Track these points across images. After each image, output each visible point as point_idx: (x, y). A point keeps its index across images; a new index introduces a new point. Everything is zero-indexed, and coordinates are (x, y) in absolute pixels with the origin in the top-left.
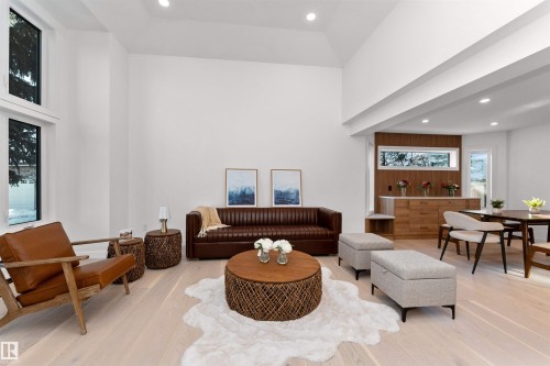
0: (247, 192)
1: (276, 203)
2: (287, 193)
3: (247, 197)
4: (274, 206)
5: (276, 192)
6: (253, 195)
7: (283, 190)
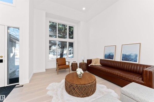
0: (111, 54)
1: (122, 60)
2: (130, 56)
3: (111, 56)
4: (122, 61)
5: (123, 55)
6: (113, 56)
7: (127, 54)
